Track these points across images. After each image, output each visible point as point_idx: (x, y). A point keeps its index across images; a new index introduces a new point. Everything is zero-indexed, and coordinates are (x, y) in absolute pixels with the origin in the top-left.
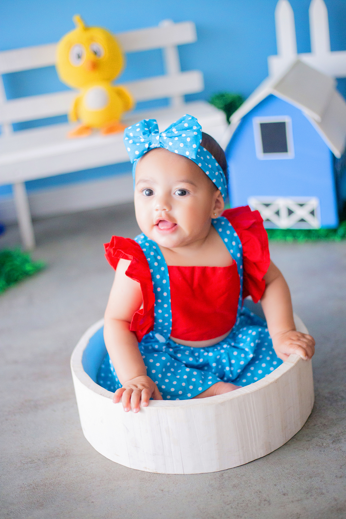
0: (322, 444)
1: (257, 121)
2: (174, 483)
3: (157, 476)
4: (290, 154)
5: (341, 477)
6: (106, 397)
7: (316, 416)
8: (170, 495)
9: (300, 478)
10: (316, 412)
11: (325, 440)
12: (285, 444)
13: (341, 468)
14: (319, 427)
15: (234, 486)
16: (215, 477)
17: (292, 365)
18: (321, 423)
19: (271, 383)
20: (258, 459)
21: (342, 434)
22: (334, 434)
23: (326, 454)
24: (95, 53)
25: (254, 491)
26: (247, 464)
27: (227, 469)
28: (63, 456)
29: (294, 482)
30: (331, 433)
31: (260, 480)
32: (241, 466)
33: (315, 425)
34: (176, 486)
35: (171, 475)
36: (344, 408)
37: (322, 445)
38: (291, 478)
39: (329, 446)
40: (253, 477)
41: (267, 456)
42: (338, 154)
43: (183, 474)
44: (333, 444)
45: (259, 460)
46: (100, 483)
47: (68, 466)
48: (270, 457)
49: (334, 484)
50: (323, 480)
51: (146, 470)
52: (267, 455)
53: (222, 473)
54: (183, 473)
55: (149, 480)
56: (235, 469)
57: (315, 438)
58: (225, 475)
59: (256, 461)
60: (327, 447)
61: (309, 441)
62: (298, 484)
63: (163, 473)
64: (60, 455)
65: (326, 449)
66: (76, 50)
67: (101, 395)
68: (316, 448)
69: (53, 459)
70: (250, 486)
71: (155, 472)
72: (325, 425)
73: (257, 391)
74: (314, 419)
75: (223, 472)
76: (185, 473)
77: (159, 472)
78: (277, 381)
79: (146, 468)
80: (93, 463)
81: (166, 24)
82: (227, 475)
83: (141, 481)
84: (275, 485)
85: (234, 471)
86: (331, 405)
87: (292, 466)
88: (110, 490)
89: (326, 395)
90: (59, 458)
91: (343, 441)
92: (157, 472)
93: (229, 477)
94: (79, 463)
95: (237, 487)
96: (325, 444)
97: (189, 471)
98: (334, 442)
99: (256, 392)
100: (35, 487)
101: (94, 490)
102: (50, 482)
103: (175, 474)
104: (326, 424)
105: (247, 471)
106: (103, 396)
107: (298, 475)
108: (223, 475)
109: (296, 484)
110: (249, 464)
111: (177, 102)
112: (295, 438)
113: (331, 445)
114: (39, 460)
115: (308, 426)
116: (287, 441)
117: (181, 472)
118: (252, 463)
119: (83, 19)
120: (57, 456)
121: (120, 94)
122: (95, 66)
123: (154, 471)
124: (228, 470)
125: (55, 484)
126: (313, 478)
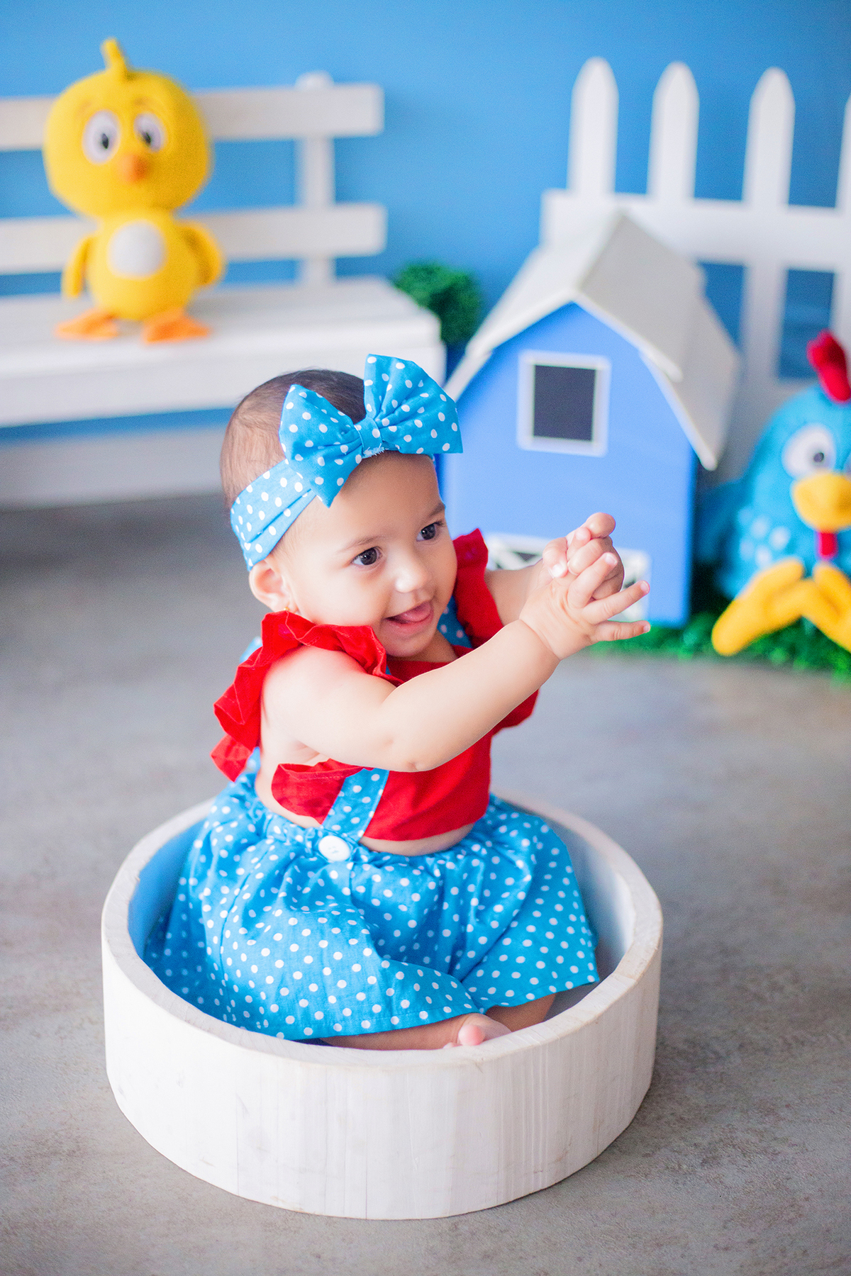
0: (679, 1165)
1: (529, 360)
2: (343, 1240)
3: (304, 1220)
4: (596, 448)
5: (726, 1249)
6: (201, 1028)
7: (660, 1095)
8: (337, 1270)
9: (634, 1246)
10: (660, 1086)
11: (686, 1155)
12: (595, 1161)
13: (725, 1227)
14: (668, 1123)
15: (486, 1256)
16: (440, 1231)
17: (632, 982)
18: (672, 1114)
19: (587, 1025)
20: (535, 1193)
21: (722, 1144)
22: (705, 1143)
23: (689, 1190)
24: (148, 139)
25: (532, 1270)
26: (511, 1205)
27: (467, 1214)
28: (71, 1154)
29: (621, 1253)
30: (699, 1140)
31: (544, 1244)
32: (498, 1206)
33: (659, 1118)
34: (350, 1248)
35: (334, 1220)
36: (721, 1081)
37: (680, 1168)
38: (615, 1243)
39: (695, 1172)
40: (527, 1237)
41: (555, 1187)
42: (709, 460)
43: (365, 1218)
44: (704, 1166)
45: (537, 1195)
46: (169, 1229)
47: (85, 1181)
48: (563, 1190)
49: (712, 1266)
50: (686, 1254)
51: (275, 1204)
52: (556, 1184)
53: (456, 1221)
54: (363, 1217)
55: (284, 1229)
56: (484, 1215)
57: (662, 1150)
58: (464, 1228)
59: (530, 1197)
60: (690, 1174)
61: (647, 1155)
62: (631, 1260)
63: (316, 1213)
64: (64, 1152)
65: (689, 1179)
66: (100, 125)
67: (188, 1022)
68: (665, 1175)
69: (46, 1159)
70: (521, 1258)
71: (298, 1210)
72: (682, 1119)
73: (557, 1040)
74: (657, 1103)
75: (457, 1219)
76: (369, 1218)
77: (307, 1210)
78: (598, 1020)
79: (277, 1199)
80: (145, 1177)
81: (313, 83)
82: (466, 1228)
83: (265, 1230)
84: (580, 1259)
85: (482, 1218)
86: (693, 1070)
87: (614, 1215)
88: (194, 1247)
89: (681, 1046)
90: (61, 1160)
91: (725, 1160)
92: (302, 1211)
93: (473, 1234)
94: (111, 1174)
95: (491, 1259)
96: (685, 1167)
97: (379, 1211)
98: (705, 1162)
99: (553, 1045)
100: (9, 1228)
101: (153, 1246)
102: (45, 1218)
103: (346, 1218)
104: (686, 1117)
105: (512, 1220)
106: (194, 1025)
107: (629, 1237)
108: (458, 1227)
109: (626, 1259)
110: (515, 1204)
111: (317, 274)
112: (616, 1150)
113: (699, 1170)
114: (12, 1159)
115: (644, 1118)
116: (599, 1153)
117: (359, 1213)
118: (523, 1201)
119: (123, 50)
120: (55, 1153)
121: (193, 242)
122: (142, 170)
123: (296, 1208)
124: (469, 1216)
125: (57, 1225)
126: (664, 1248)
